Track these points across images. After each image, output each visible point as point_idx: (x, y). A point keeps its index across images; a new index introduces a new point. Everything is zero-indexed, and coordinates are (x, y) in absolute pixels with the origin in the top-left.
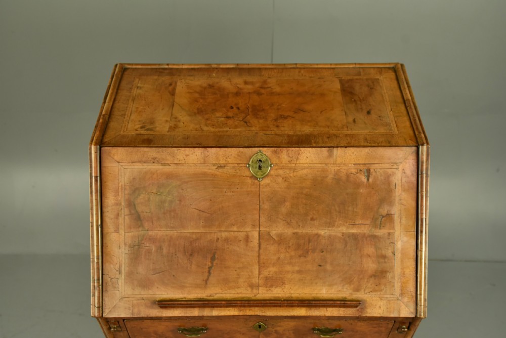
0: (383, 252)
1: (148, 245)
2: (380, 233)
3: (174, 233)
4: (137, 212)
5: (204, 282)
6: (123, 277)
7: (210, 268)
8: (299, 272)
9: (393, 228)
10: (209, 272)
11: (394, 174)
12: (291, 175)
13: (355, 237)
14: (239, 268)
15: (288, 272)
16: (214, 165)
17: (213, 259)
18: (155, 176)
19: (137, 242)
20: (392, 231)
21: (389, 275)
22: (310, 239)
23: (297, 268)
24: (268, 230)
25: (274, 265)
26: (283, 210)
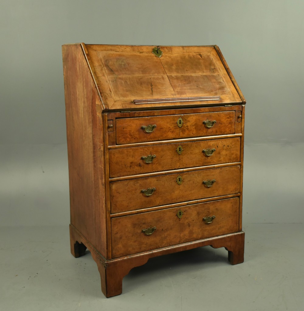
0: (219, 81)
1: (120, 81)
2: (215, 74)
3: (130, 76)
4: (110, 68)
5: (151, 94)
6: (113, 93)
7: (152, 89)
8: (190, 89)
9: (219, 73)
10: (152, 91)
11: (210, 55)
12: (171, 56)
13: (206, 76)
14: (164, 88)
15: (186, 89)
16: (138, 52)
17: (152, 86)
18: (114, 55)
19: (114, 80)
20: (219, 74)
21: (225, 88)
22: (189, 77)
23: (188, 88)
24: (170, 75)
25: (178, 87)
26: (174, 68)
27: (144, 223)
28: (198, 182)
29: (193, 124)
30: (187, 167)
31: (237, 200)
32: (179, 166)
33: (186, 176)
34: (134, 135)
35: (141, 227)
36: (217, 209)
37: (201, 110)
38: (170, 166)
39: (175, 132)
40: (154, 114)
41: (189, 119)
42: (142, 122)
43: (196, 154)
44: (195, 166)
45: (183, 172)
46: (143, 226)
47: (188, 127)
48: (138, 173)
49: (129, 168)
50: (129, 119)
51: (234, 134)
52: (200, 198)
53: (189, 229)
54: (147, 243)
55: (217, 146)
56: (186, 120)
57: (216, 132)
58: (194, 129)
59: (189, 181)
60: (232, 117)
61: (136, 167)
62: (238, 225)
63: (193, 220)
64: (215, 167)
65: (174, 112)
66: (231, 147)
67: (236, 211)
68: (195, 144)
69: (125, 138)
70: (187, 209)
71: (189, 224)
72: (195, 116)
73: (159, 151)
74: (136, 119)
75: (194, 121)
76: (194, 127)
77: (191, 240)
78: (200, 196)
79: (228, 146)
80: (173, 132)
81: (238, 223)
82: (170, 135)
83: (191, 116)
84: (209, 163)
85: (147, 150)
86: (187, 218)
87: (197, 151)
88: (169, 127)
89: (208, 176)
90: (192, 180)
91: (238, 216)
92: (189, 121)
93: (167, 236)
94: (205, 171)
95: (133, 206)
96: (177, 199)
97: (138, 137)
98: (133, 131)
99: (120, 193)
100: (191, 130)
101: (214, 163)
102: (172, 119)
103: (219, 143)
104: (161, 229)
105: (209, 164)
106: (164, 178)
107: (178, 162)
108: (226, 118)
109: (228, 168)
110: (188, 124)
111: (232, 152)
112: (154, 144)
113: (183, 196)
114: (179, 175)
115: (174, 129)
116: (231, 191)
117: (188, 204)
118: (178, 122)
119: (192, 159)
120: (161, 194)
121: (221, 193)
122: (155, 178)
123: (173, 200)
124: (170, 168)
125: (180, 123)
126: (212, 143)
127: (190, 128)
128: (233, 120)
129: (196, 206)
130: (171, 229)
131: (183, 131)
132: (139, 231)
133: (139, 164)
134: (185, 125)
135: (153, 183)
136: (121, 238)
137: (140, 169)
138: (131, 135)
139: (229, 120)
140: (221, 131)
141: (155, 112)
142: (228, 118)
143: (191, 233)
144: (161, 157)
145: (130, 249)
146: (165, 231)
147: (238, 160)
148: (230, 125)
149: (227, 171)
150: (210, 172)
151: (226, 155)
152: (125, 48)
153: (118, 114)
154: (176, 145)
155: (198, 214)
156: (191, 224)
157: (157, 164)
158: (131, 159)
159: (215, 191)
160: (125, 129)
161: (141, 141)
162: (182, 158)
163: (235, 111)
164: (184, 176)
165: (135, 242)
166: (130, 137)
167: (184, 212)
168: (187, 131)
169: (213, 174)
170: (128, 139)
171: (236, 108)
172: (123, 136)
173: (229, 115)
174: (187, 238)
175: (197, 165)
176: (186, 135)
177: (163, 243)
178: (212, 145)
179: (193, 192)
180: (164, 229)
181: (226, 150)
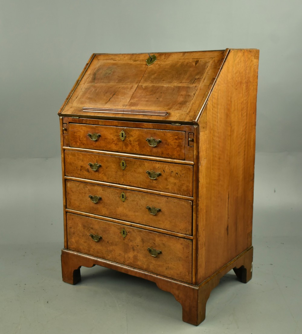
0: (189, 94)
1: (92, 89)
2: (191, 86)
3: (104, 85)
4: (95, 77)
5: (106, 103)
6: (77, 100)
7: (111, 98)
9: (199, 84)
10: (109, 100)
11: (209, 62)
12: (163, 63)
13: (179, 87)
14: (122, 99)
15: (142, 101)
16: (133, 60)
17: (114, 95)
18: (109, 64)
19: (89, 87)
21: (188, 103)
22: (158, 88)
23: (147, 99)
24: (142, 84)
25: (137, 98)
26: (153, 77)
27: (92, 228)
28: (141, 205)
29: (136, 140)
30: (130, 185)
31: (189, 243)
32: (123, 182)
33: (130, 195)
34: (82, 141)
35: (89, 230)
36: (164, 244)
37: (144, 126)
38: (115, 180)
39: (118, 145)
40: (98, 123)
41: (131, 133)
42: (89, 130)
43: (140, 173)
44: (139, 187)
45: (126, 189)
46: (92, 230)
47: (131, 142)
48: (87, 178)
49: (79, 171)
50: (78, 125)
51: (184, 160)
52: (144, 224)
53: (134, 253)
54: (94, 248)
55: (164, 171)
56: (128, 133)
57: (162, 153)
58: (137, 145)
59: (133, 201)
60: (182, 139)
61: (85, 171)
62: (190, 275)
63: (138, 246)
64: (161, 194)
65: (117, 124)
66: (180, 175)
67: (187, 257)
68: (138, 162)
69: (76, 142)
70: (131, 230)
71: (133, 247)
72: (138, 131)
73: (105, 161)
74: (84, 126)
75: (137, 136)
76: (137, 143)
77: (136, 266)
78: (144, 221)
79: (177, 174)
80: (116, 144)
81: (191, 272)
82: (114, 147)
83: (134, 130)
84: (155, 187)
85: (94, 157)
86: (131, 241)
87: (140, 170)
88: (113, 139)
89: (152, 201)
90: (136, 201)
91: (191, 264)
92: (132, 136)
93: (112, 251)
94: (150, 196)
95: (84, 208)
96: (121, 216)
97: (86, 143)
98: (81, 137)
99: (73, 192)
100: (134, 146)
101: (160, 190)
102: (115, 131)
103: (166, 167)
104: (107, 241)
105: (155, 189)
106: (109, 190)
107: (122, 178)
108: (174, 139)
109: (176, 200)
110: (131, 139)
111: (183, 182)
112: (99, 153)
113: (126, 215)
114: (122, 191)
115: (117, 141)
116: (180, 230)
117: (131, 226)
118: (121, 134)
119: (136, 178)
120: (106, 206)
121: (168, 226)
122: (101, 187)
123: (117, 216)
124: (114, 181)
125: (122, 136)
126: (158, 165)
127: (133, 143)
128: (184, 143)
129: (140, 231)
130: (116, 245)
131: (126, 145)
132: (88, 234)
133: (88, 169)
134: (127, 139)
135: (100, 192)
136: (74, 234)
137: (88, 174)
138: (80, 140)
139: (177, 141)
140: (168, 154)
141: (99, 121)
142: (176, 139)
143: (135, 258)
144: (107, 168)
145: (81, 247)
146: (111, 244)
147: (189, 194)
148: (178, 149)
149: (174, 203)
150: (155, 198)
151: (175, 184)
152: (124, 57)
153: (70, 119)
154: (119, 159)
155: (143, 241)
156: (135, 248)
157: (103, 174)
158: (81, 163)
159: (161, 222)
160: (75, 134)
161: (88, 148)
162: (126, 174)
163: (185, 131)
164: (128, 194)
165: (85, 242)
166: (79, 142)
167: (128, 232)
168: (130, 146)
169: (158, 201)
170: (78, 144)
171: (186, 128)
172: (74, 139)
173: (177, 136)
174: (131, 261)
175: (142, 187)
176: (128, 149)
177: (109, 256)
178: (157, 167)
179: (137, 214)
180: (109, 242)
181: (175, 177)
